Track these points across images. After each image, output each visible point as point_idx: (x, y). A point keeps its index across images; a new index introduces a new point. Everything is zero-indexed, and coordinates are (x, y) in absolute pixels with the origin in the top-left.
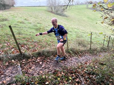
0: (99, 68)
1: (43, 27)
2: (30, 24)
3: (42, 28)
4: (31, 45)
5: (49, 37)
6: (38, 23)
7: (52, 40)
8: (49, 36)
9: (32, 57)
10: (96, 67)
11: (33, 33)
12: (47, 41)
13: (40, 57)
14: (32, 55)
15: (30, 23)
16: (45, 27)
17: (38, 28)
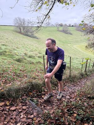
0: (89, 105)
1: (10, 50)
5: (18, 63)
6: (3, 45)
7: (22, 68)
8: (18, 61)
10: (85, 104)
16: (12, 50)
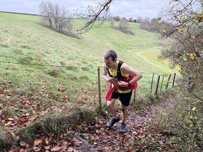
2: (4, 48)
3: (33, 57)
4: (13, 103)
7: (60, 85)
9: (19, 141)
10: (161, 142)
11: (14, 69)
12: (51, 88)
13: (38, 138)
14: (18, 138)
15: (6, 46)
17: (25, 57)
